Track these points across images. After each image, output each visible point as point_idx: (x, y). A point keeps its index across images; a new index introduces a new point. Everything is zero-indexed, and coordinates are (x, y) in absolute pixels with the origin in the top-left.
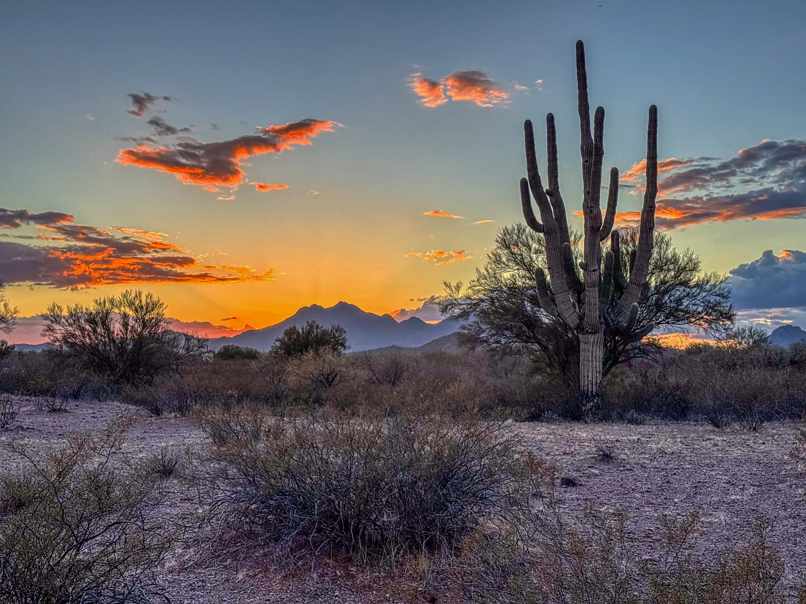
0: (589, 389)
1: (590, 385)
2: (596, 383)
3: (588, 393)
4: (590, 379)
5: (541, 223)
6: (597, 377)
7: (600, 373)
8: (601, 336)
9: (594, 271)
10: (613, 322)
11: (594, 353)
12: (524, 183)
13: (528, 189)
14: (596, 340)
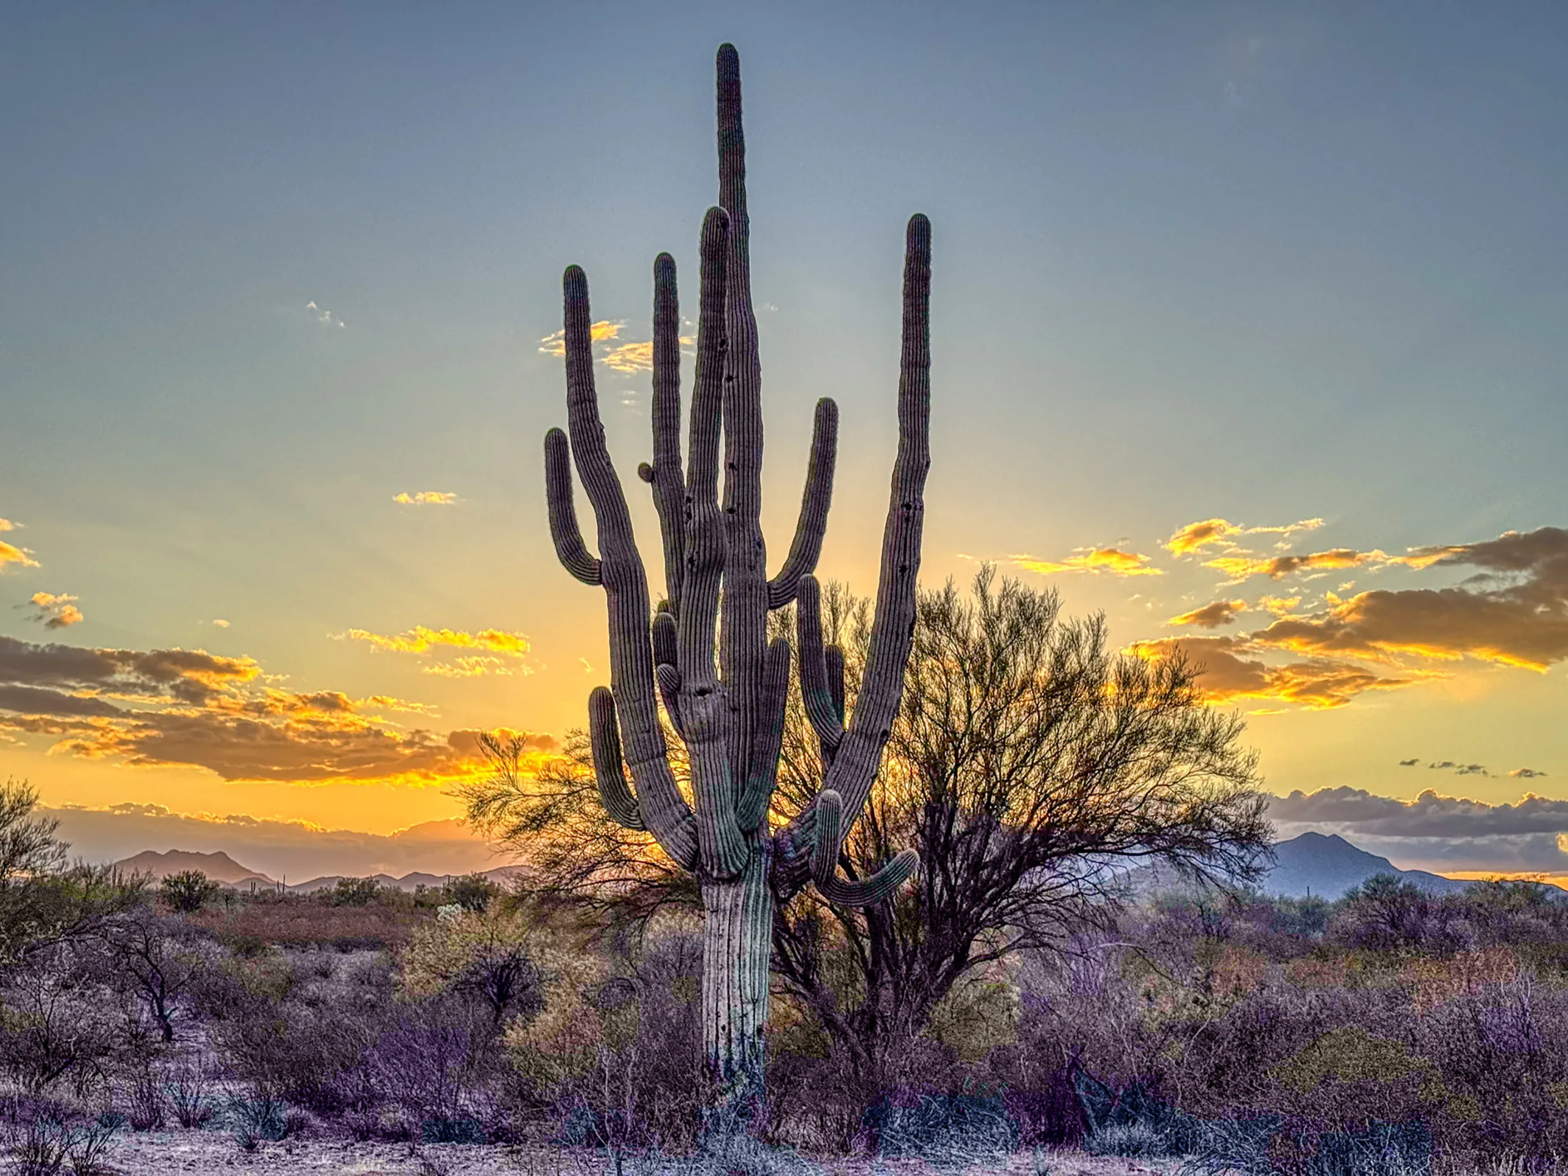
0: (722, 1053)
1: (722, 1042)
2: (743, 1034)
3: (717, 1065)
4: (723, 1022)
5: (597, 555)
6: (744, 1015)
7: (755, 1002)
8: (757, 887)
9: (702, 692)
10: (797, 849)
11: (735, 943)
12: (555, 443)
13: (565, 456)
14: (740, 903)
